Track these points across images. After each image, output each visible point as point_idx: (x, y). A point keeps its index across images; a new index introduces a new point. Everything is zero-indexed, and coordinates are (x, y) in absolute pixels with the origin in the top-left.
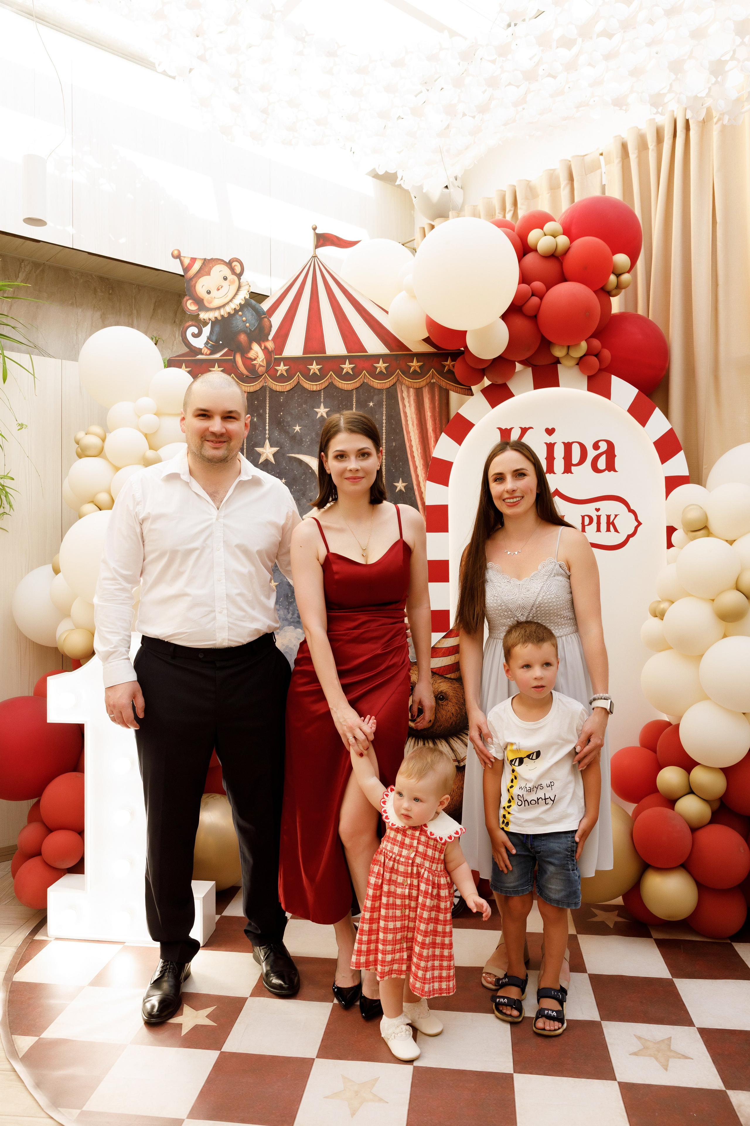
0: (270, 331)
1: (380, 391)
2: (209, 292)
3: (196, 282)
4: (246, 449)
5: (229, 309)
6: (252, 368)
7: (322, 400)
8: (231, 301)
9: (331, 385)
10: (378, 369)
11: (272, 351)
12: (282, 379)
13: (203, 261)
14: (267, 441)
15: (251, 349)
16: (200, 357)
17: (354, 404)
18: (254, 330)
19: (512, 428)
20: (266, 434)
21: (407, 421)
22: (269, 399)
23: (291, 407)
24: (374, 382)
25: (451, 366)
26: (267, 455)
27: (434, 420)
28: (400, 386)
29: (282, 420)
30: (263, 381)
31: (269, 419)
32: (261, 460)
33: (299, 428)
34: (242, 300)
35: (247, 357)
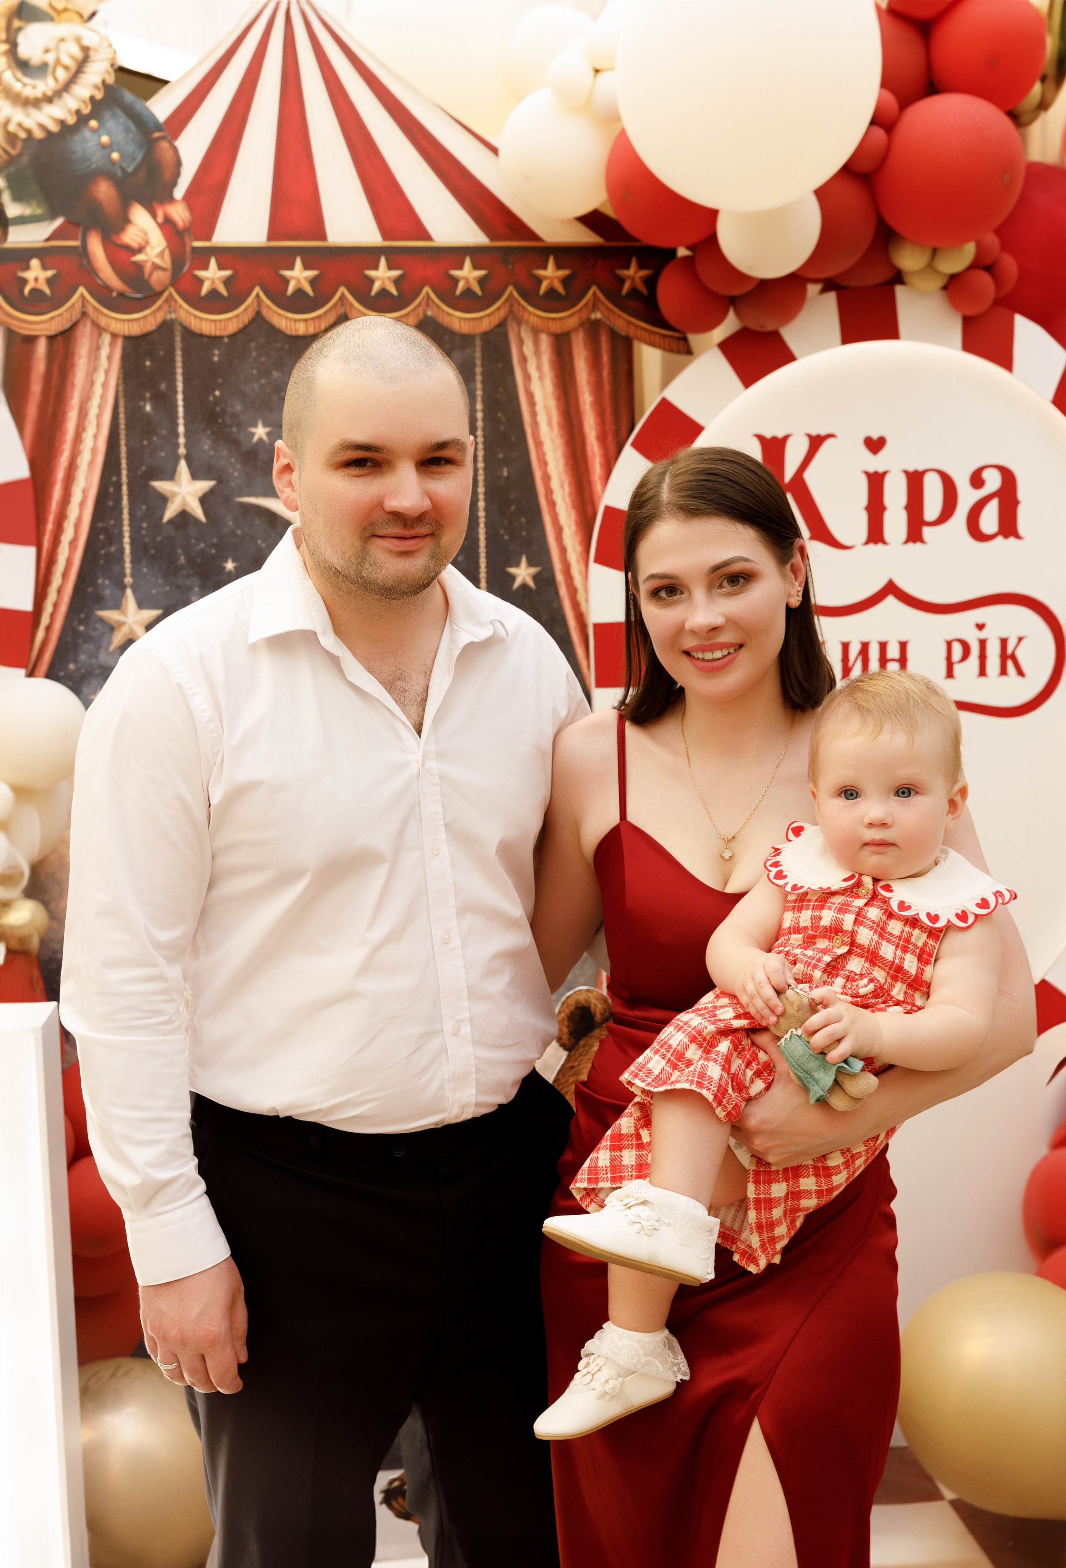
0: (177, 174)
1: (467, 340)
4: (129, 484)
5: (62, 110)
6: (134, 275)
8: (66, 88)
10: (461, 286)
11: (186, 229)
12: (213, 303)
14: (183, 465)
15: (127, 221)
18: (136, 170)
19: (786, 438)
20: (177, 445)
21: (534, 415)
22: (183, 356)
23: (242, 376)
24: (451, 315)
25: (637, 280)
26: (184, 499)
27: (600, 413)
28: (515, 327)
29: (218, 409)
30: (166, 308)
31: (186, 407)
32: (169, 513)
33: (267, 430)
34: (96, 87)
35: (118, 242)
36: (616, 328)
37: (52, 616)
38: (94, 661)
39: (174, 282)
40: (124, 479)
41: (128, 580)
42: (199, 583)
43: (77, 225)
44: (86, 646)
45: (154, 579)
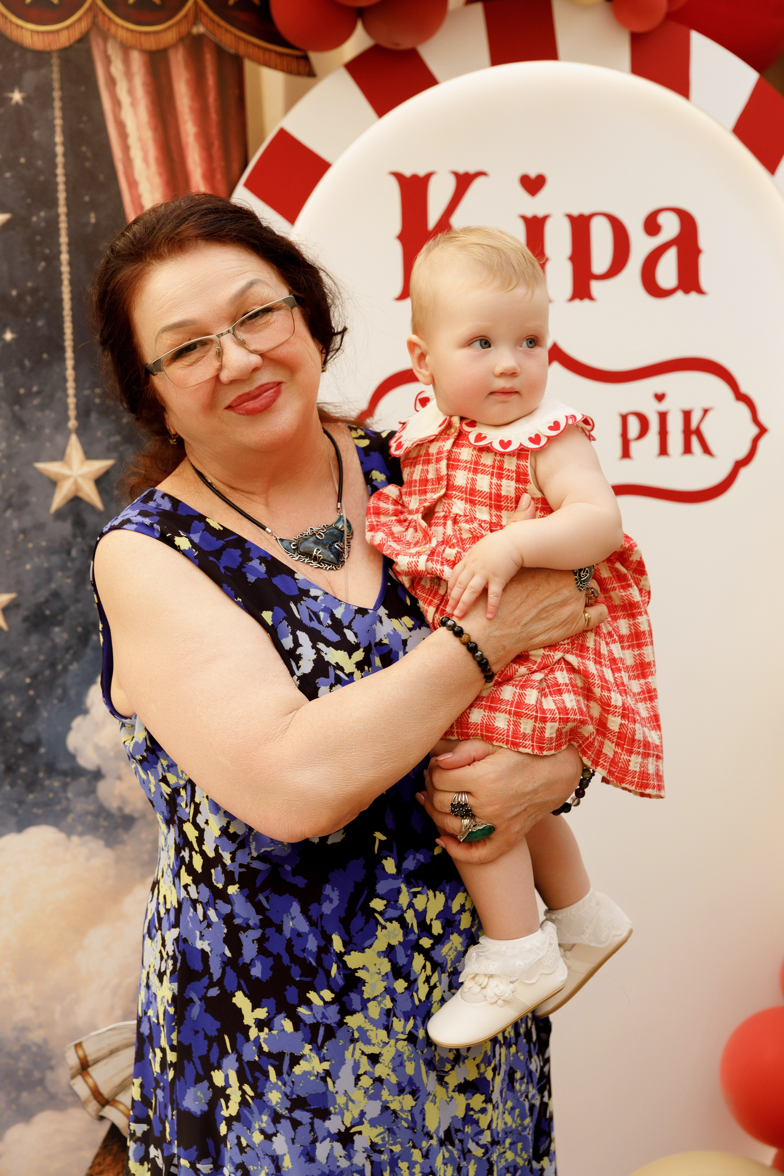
1: (41, 57)
19: (429, 176)
21: (126, 149)
24: (22, 28)
28: (100, 41)
36: (222, 45)
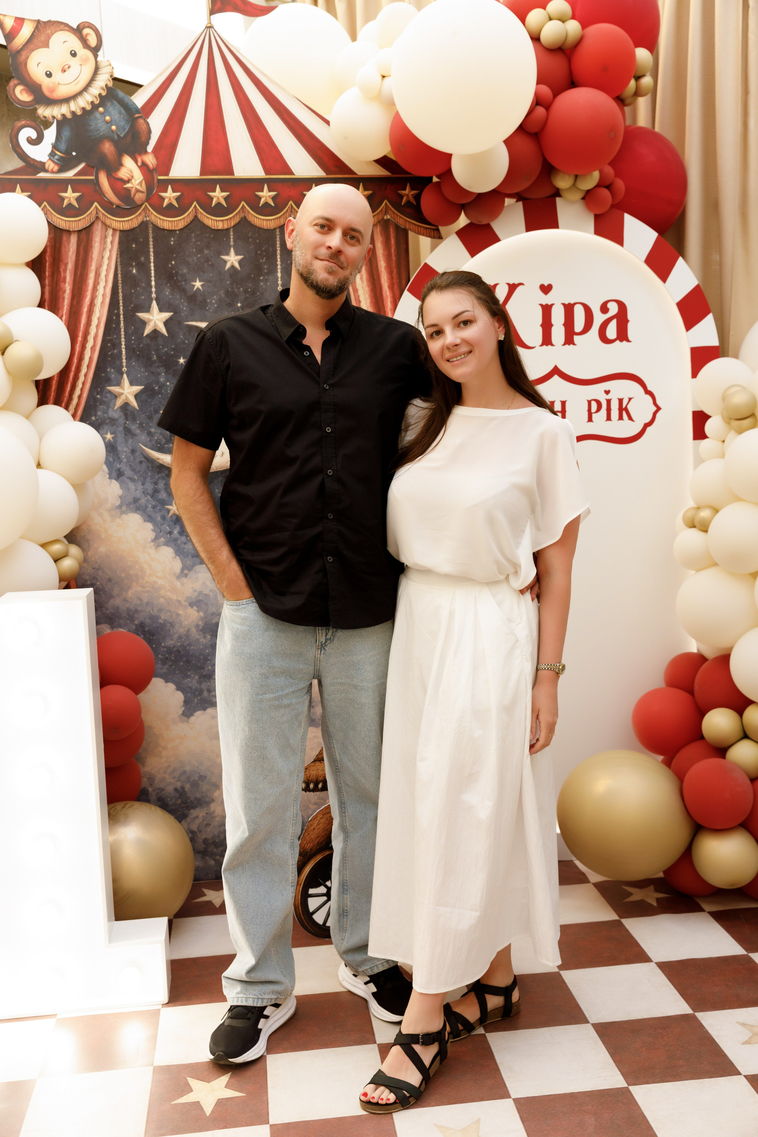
0: (149, 138)
2: (49, 75)
3: (27, 58)
4: (123, 315)
5: (83, 102)
6: (125, 195)
7: (232, 243)
8: (85, 89)
9: (244, 222)
11: (153, 169)
12: (170, 211)
13: (35, 24)
14: (154, 303)
15: (121, 165)
16: (42, 175)
17: (278, 249)
18: (125, 136)
19: (497, 285)
20: (151, 292)
22: (153, 242)
23: (187, 253)
25: (410, 196)
26: (155, 322)
27: (390, 273)
29: (174, 272)
30: (143, 214)
31: (155, 270)
32: (147, 331)
33: (201, 283)
34: (102, 89)
35: (116, 177)
36: (399, 225)
37: (82, 389)
38: (106, 415)
39: (148, 199)
40: (121, 312)
41: (125, 369)
42: (164, 371)
43: (93, 167)
44: (101, 407)
45: (139, 368)
